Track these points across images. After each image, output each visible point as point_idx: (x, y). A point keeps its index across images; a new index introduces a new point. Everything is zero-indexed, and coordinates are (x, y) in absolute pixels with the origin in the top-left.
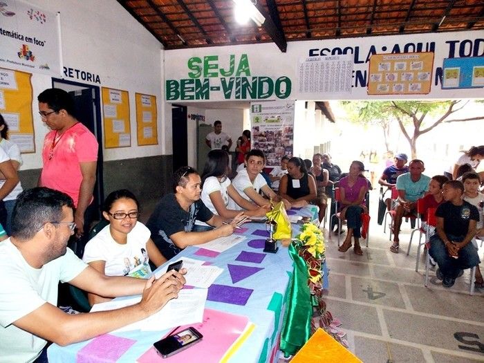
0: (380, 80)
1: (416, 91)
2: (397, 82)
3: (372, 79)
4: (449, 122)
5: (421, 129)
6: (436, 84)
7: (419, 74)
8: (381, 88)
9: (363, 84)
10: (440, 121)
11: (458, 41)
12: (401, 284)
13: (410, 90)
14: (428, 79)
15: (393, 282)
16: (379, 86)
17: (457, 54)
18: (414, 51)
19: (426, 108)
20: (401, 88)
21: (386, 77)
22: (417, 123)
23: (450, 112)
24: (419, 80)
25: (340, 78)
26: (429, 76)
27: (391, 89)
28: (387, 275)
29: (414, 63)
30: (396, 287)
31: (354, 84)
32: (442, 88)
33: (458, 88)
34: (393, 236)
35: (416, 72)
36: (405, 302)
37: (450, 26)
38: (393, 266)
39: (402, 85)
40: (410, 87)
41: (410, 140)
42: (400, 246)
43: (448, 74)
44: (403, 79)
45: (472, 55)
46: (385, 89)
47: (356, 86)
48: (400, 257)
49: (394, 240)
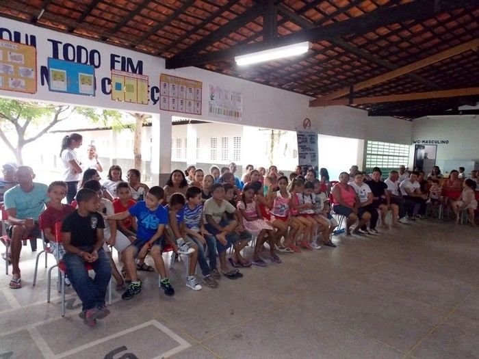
1: (19, 88)
4: (55, 132)
5: (26, 138)
6: (43, 84)
7: (21, 68)
10: (45, 131)
11: (61, 43)
12: (31, 327)
13: (11, 86)
14: (32, 76)
15: (20, 329)
17: (61, 56)
18: (11, 39)
19: (30, 113)
22: (21, 131)
23: (56, 121)
24: (22, 75)
26: (33, 73)
28: (9, 324)
29: (13, 54)
30: (26, 336)
32: (50, 90)
33: (65, 92)
34: (11, 268)
35: (16, 66)
36: (41, 349)
37: (50, 24)
38: (17, 306)
40: (10, 82)
41: (15, 151)
42: (22, 278)
43: (55, 75)
45: (76, 61)
48: (25, 292)
49: (13, 273)
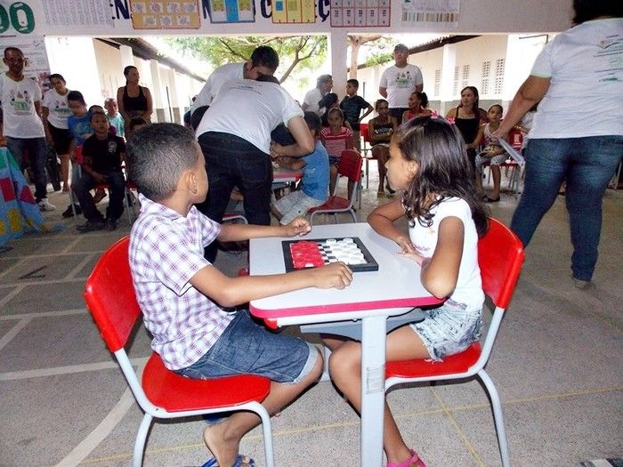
0: (144, 10)
1: (186, 25)
2: (164, 14)
3: (135, 9)
6: (205, 17)
7: (185, 5)
8: (148, 20)
9: (126, 16)
13: (179, 24)
14: (196, 11)
16: (144, 19)
20: (169, 21)
21: (151, 7)
24: (187, 11)
25: (96, 7)
26: (196, 7)
27: (159, 22)
31: (116, 16)
32: (212, 22)
33: (225, 22)
39: (170, 18)
40: (179, 20)
43: (215, 5)
44: (169, 11)
46: (152, 23)
47: (118, 18)
